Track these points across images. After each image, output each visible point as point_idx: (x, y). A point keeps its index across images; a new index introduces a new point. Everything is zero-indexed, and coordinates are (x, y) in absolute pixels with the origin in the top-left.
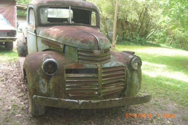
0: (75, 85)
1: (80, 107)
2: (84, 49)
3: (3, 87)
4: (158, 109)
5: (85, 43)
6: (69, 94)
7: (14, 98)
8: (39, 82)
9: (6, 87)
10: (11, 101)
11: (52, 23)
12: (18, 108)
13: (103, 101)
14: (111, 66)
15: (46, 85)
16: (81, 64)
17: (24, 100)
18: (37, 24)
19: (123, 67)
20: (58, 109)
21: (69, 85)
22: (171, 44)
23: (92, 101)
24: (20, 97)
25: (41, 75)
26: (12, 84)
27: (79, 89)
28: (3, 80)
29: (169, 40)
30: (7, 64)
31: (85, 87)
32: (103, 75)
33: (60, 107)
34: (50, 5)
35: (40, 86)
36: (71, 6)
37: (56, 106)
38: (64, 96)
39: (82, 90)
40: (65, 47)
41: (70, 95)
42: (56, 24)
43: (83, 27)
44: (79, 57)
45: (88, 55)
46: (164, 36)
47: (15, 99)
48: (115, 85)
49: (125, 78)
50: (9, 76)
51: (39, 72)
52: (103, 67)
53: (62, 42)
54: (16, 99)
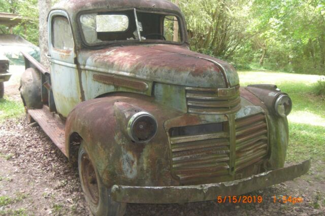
0: (189, 157)
1: (205, 198)
2: (199, 87)
3: (16, 171)
4: (314, 181)
5: (200, 76)
6: (179, 176)
7: (47, 191)
8: (121, 159)
9: (22, 171)
10: (46, 198)
11: (106, 42)
12: (67, 210)
13: (244, 181)
14: (247, 115)
15: (135, 163)
16: (195, 116)
17: (69, 193)
18: (79, 46)
19: (263, 114)
20: (167, 205)
21: (178, 158)
22: (262, 63)
23: (227, 184)
24: (59, 187)
25: (123, 145)
26: (31, 164)
27: (195, 163)
28: (11, 157)
29: (258, 57)
30: (5, 125)
31: (206, 158)
32: (237, 133)
33: (168, 202)
34: (100, 9)
35: (122, 166)
36: (136, 8)
37: (160, 202)
38: (170, 179)
39: (202, 164)
40: (155, 86)
41: (181, 177)
42: (113, 44)
43: (164, 46)
44: (189, 104)
45: (208, 98)
46: (249, 51)
47: (51, 193)
48: (253, 148)
49: (268, 133)
50: (19, 149)
51: (119, 139)
52: (235, 118)
53: (147, 76)
54: (53, 193)
